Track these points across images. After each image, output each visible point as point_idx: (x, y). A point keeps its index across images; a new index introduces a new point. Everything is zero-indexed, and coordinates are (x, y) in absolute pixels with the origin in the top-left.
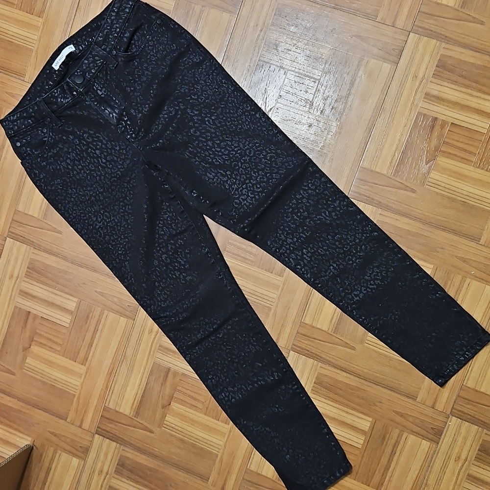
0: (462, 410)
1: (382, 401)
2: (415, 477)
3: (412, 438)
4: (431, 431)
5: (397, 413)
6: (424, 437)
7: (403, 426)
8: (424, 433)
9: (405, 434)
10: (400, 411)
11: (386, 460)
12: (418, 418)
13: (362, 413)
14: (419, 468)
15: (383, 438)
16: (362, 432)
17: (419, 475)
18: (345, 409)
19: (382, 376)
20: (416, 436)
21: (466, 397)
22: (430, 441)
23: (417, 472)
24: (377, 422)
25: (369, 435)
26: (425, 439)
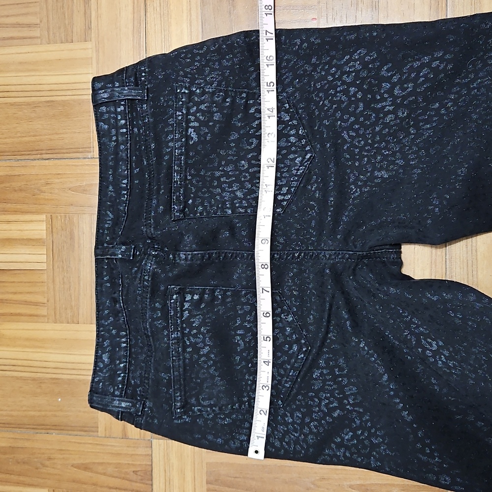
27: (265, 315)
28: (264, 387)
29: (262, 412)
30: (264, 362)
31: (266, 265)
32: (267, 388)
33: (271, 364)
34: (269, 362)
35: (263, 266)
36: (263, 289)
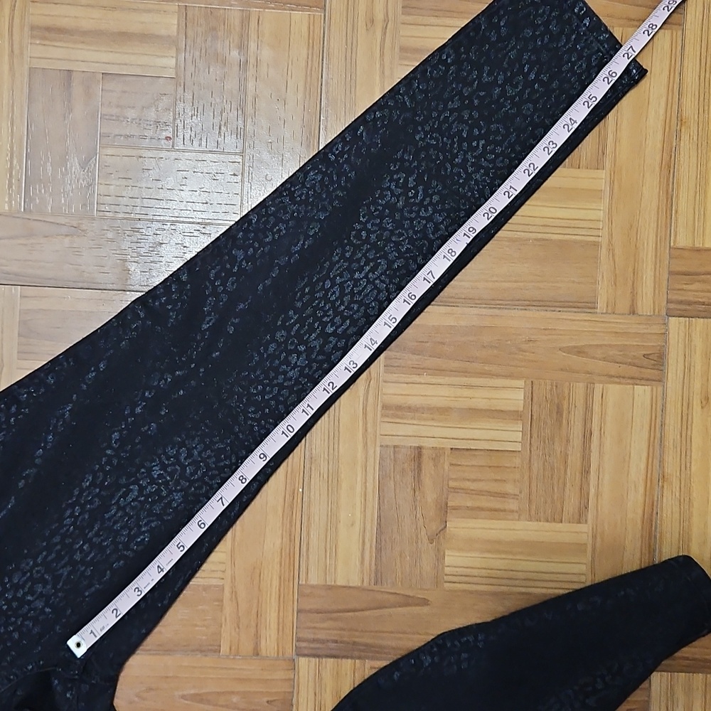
0: (683, 298)
1: (533, 337)
2: (643, 466)
3: (614, 390)
4: (646, 362)
5: (569, 350)
6: (635, 380)
7: (588, 373)
8: (633, 371)
9: (598, 388)
10: (573, 344)
11: (579, 455)
12: (610, 346)
13: (498, 376)
14: (644, 446)
15: (557, 413)
16: (515, 415)
17: (650, 460)
18: (464, 380)
19: (515, 285)
20: (619, 383)
21: (684, 269)
22: (648, 383)
23: (644, 455)
24: (536, 382)
25: (529, 418)
26: (638, 382)
27: (200, 523)
28: (137, 590)
29: (115, 611)
30: (158, 567)
31: (246, 479)
32: (139, 593)
33: (162, 574)
34: (162, 570)
35: (242, 479)
36: (221, 498)
